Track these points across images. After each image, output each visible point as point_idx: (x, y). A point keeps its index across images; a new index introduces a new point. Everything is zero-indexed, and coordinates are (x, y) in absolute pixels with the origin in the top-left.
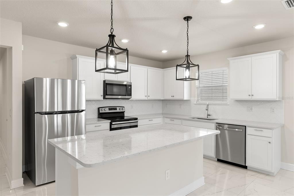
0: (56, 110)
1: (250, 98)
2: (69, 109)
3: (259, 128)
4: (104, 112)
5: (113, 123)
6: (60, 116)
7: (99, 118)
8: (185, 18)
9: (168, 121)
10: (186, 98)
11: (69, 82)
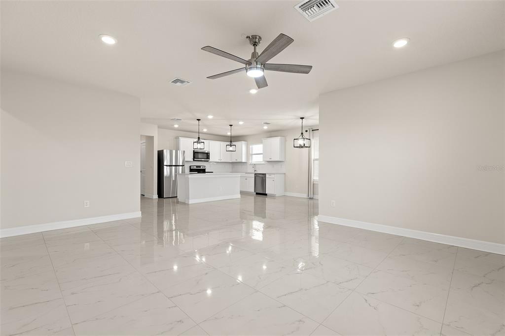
1: (270, 160)
3: (270, 174)
4: (193, 168)
7: (190, 171)
8: (229, 125)
10: (244, 161)
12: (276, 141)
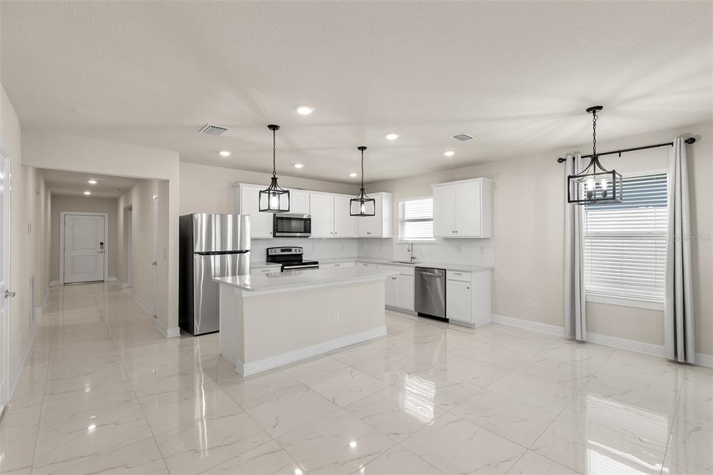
0: (213, 250)
1: (454, 235)
2: (229, 248)
3: (458, 272)
4: (274, 254)
5: (285, 268)
6: (218, 257)
7: (268, 261)
8: (359, 148)
9: (361, 265)
10: (385, 235)
11: (230, 217)
12: (471, 191)
